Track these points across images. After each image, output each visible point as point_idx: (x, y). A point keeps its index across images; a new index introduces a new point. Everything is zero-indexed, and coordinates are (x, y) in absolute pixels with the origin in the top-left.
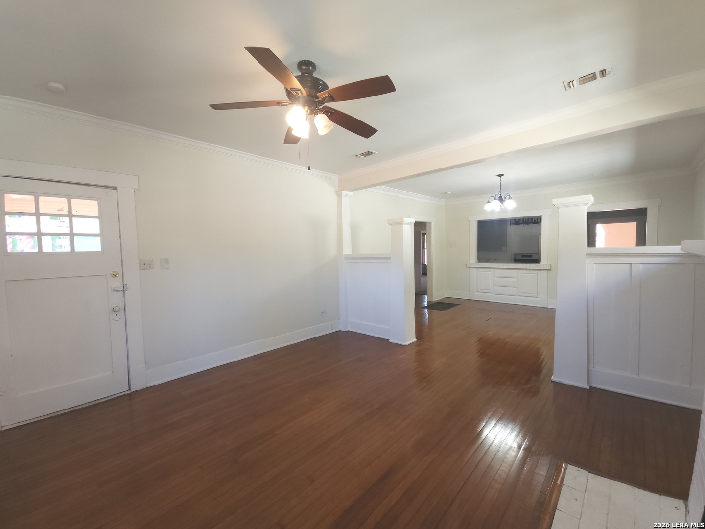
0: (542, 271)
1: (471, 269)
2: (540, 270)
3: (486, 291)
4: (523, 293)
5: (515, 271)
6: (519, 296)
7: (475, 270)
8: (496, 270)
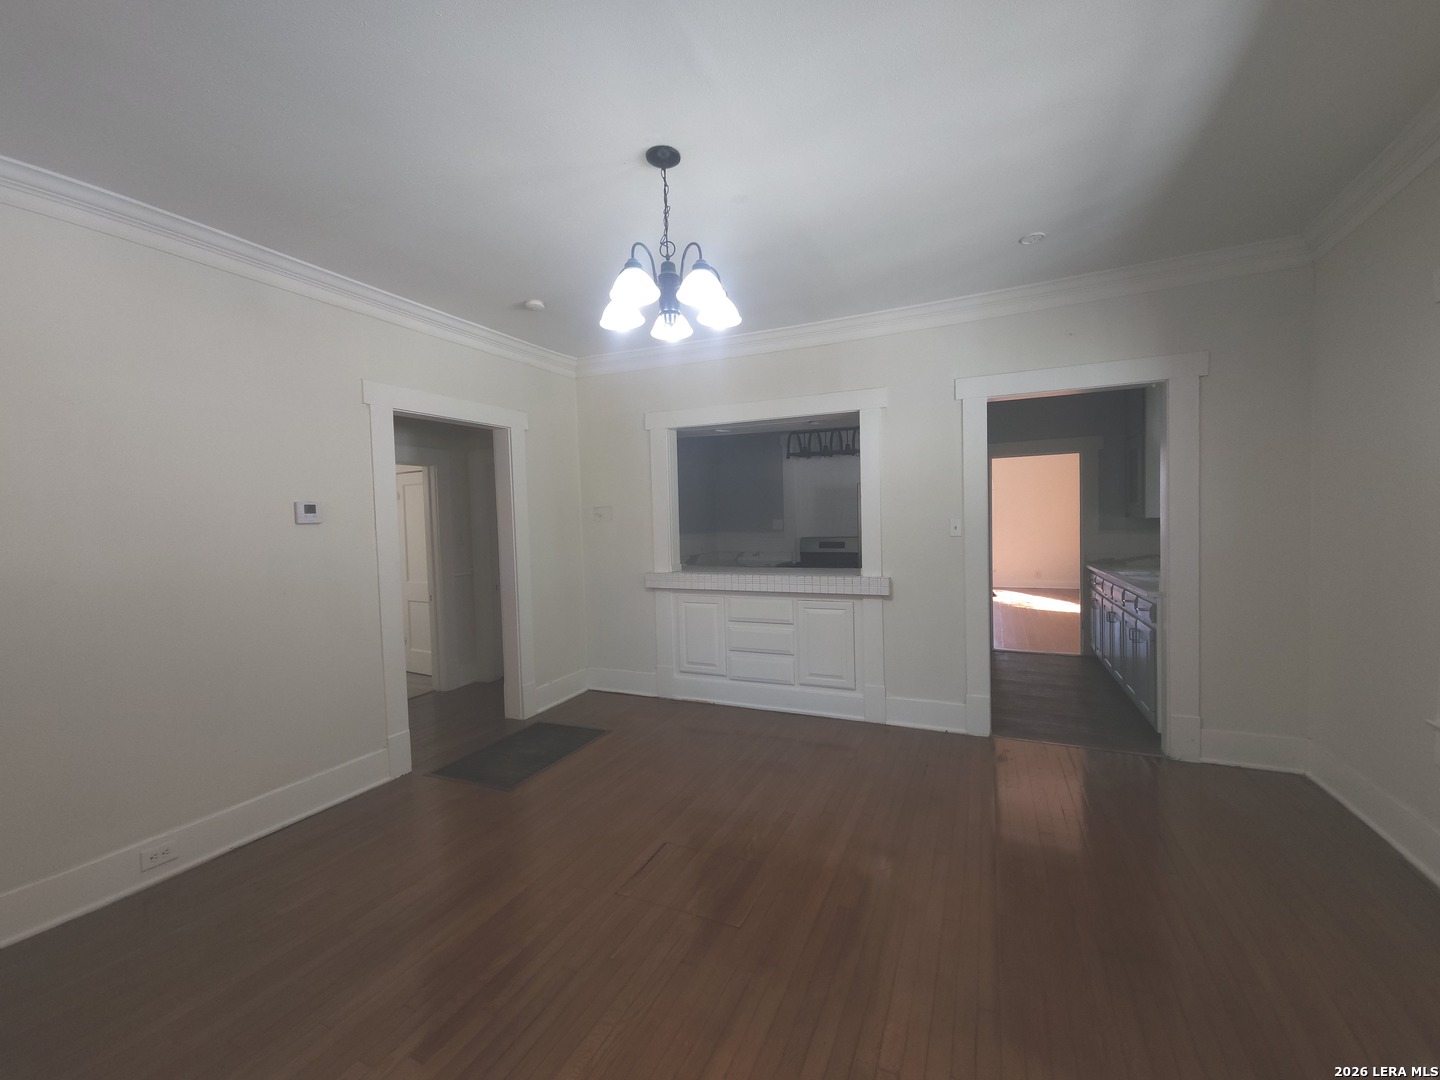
0: (865, 601)
1: (658, 593)
2: (861, 597)
3: (703, 669)
4: (812, 675)
5: (788, 601)
6: (801, 685)
7: (672, 595)
8: (734, 599)
